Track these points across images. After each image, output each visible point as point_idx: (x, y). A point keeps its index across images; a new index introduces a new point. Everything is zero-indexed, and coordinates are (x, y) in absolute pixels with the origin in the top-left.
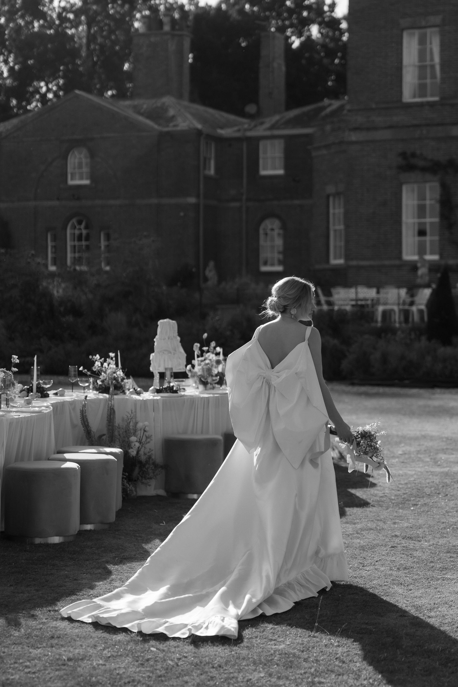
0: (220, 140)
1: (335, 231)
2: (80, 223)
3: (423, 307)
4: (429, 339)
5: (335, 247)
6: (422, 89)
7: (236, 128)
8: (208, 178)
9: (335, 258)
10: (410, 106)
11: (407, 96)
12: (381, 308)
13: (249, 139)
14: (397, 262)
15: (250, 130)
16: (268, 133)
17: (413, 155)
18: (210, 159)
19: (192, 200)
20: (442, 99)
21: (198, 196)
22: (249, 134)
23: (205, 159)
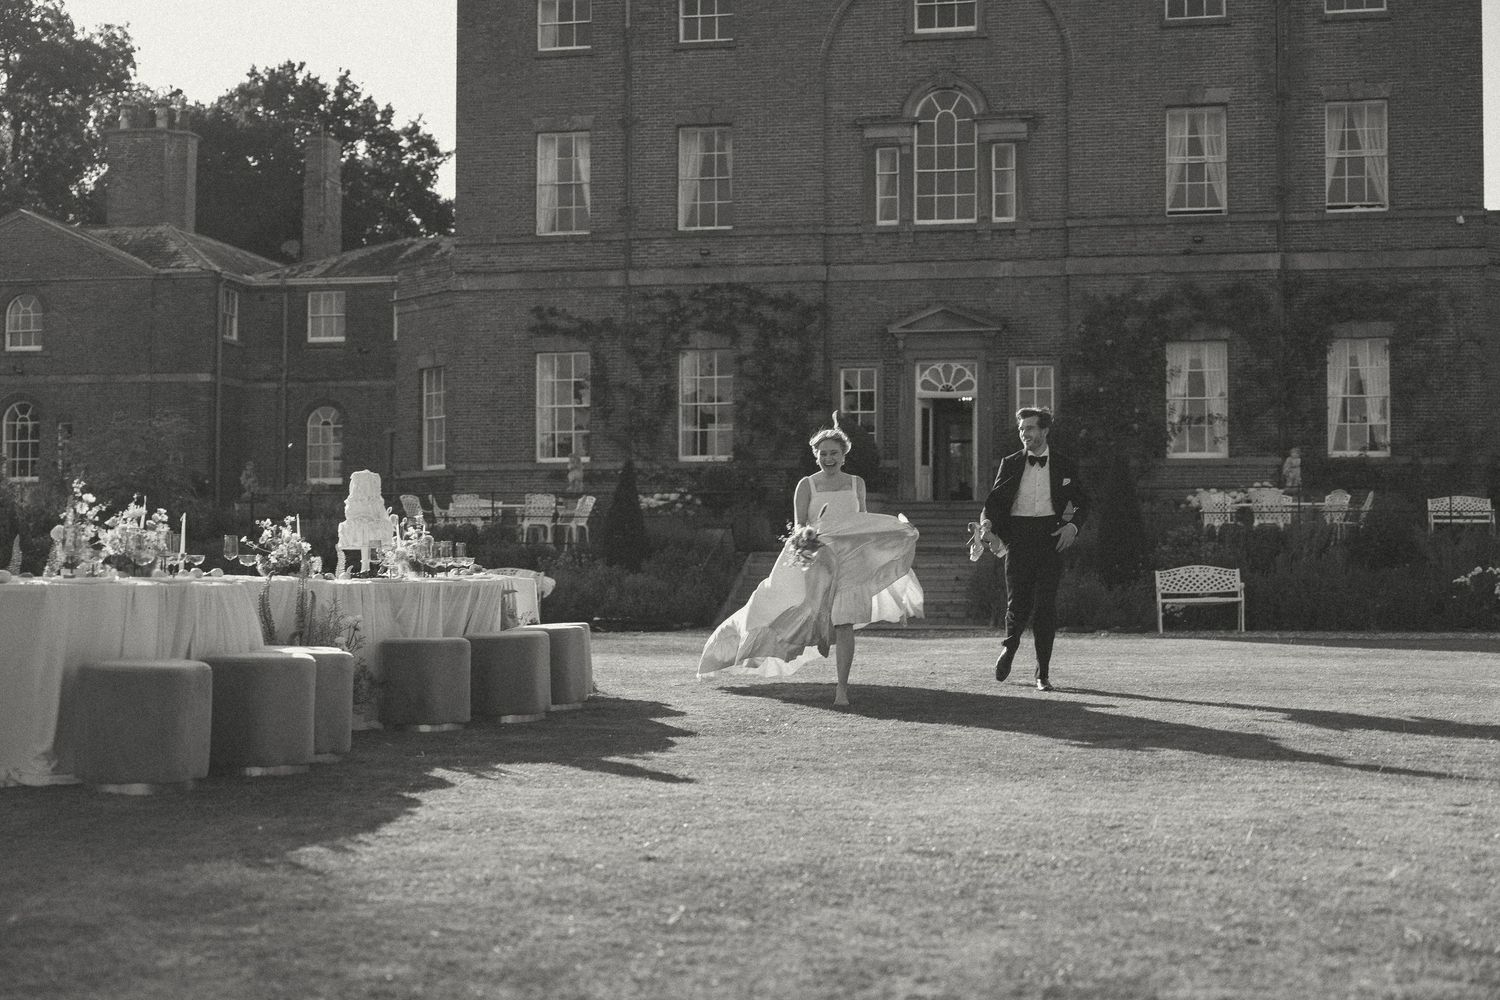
0: (248, 290)
1: (431, 422)
2: (24, 410)
3: (583, 523)
4: (610, 564)
5: (431, 445)
6: (563, 219)
7: (272, 274)
8: (228, 345)
9: (431, 463)
10: (548, 241)
11: (543, 228)
12: (526, 524)
13: (292, 289)
14: (528, 466)
15: (294, 276)
16: (321, 281)
17: (552, 312)
18: (231, 317)
19: (205, 377)
20: (593, 233)
21: (214, 372)
22: (291, 282)
23: (225, 316)
